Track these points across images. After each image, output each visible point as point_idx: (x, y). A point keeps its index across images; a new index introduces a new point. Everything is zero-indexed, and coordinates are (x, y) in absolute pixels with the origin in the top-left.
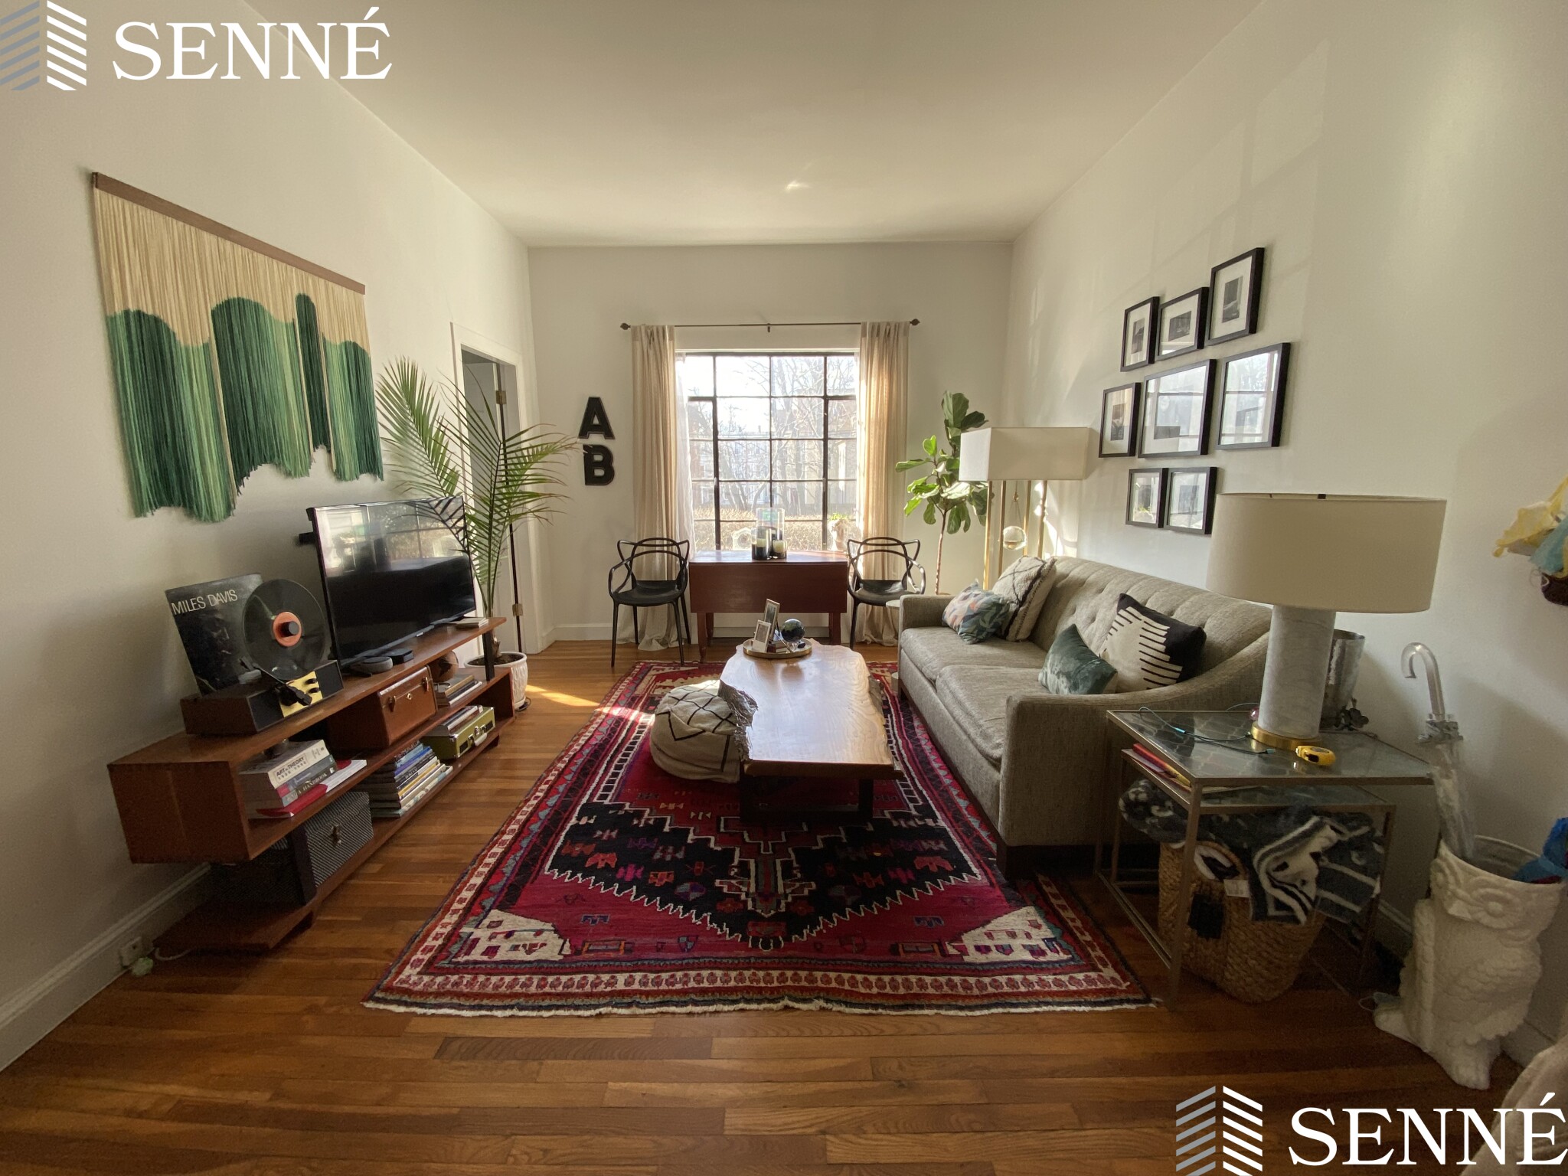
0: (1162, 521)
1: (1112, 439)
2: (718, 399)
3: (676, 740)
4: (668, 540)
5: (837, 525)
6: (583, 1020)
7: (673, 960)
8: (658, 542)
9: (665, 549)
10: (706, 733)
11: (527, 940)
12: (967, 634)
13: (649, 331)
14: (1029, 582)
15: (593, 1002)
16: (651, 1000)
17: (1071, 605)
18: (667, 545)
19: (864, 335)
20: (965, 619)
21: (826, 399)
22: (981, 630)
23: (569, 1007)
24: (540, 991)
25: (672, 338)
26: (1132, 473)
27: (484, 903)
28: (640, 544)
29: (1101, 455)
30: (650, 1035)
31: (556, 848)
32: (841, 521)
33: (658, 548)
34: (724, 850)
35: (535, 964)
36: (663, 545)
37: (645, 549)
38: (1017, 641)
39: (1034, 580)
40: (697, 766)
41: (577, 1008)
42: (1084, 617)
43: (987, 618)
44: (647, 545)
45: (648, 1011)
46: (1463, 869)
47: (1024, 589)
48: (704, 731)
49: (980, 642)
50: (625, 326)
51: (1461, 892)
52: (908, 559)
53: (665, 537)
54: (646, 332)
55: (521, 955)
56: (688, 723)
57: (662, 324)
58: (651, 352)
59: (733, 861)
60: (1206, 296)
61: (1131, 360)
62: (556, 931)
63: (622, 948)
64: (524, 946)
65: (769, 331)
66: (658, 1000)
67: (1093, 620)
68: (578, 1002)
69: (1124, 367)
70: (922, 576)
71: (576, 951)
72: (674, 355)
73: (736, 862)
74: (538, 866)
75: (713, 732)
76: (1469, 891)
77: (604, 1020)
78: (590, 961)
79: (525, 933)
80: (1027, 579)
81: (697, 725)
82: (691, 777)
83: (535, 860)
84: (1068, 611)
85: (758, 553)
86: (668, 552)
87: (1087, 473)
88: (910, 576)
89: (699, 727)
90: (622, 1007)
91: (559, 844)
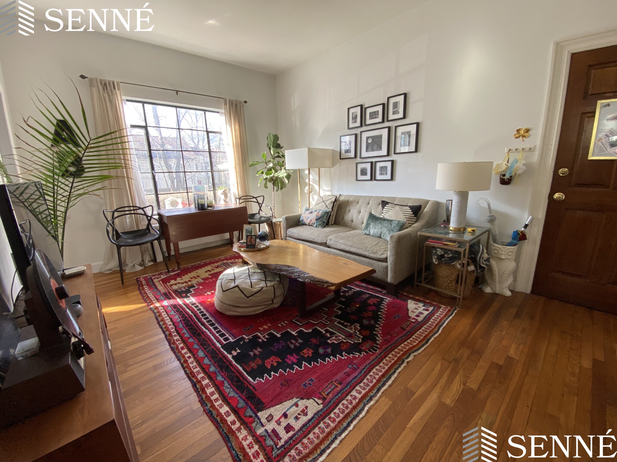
0: (373, 178)
1: (345, 153)
2: (148, 128)
3: (248, 297)
4: (133, 207)
5: (223, 192)
6: (364, 418)
7: (358, 375)
8: (127, 209)
9: (133, 212)
10: (264, 289)
11: (297, 411)
12: (319, 225)
13: (103, 83)
14: (332, 204)
15: (359, 409)
16: (374, 392)
17: (348, 209)
18: (134, 210)
19: (226, 104)
20: (317, 220)
21: (208, 132)
22: (324, 222)
23: (354, 418)
24: (336, 423)
25: (119, 89)
26: (357, 164)
27: (248, 415)
28: (116, 210)
29: (341, 159)
30: (391, 402)
31: (243, 371)
32: (225, 190)
33: (127, 212)
34: (313, 330)
35: (316, 416)
36: (131, 210)
37: (120, 214)
38: (332, 225)
39: (334, 203)
40: (260, 306)
41: (357, 416)
42: (356, 212)
43: (325, 218)
44: (121, 210)
45: (378, 395)
46: (503, 248)
47: (331, 206)
48: (262, 288)
49: (324, 227)
50: (82, 77)
51: (503, 253)
52: (259, 204)
53: (131, 205)
54: (101, 83)
55: (304, 419)
56: (252, 287)
57: (113, 80)
58: (106, 95)
59: (322, 332)
60: (385, 107)
61: (351, 125)
62: (302, 399)
63: (337, 385)
64: (299, 414)
65: (177, 94)
66: (376, 390)
67: (360, 212)
68: (355, 413)
69: (349, 128)
70: (270, 210)
71: (324, 399)
72: (122, 100)
73: (324, 332)
74: (245, 382)
75: (267, 287)
76: (505, 252)
77: (371, 411)
78: (334, 397)
79: (291, 409)
80: (331, 203)
81: (258, 286)
82: (257, 312)
83: (239, 381)
84: (347, 211)
85: (201, 207)
86: (134, 214)
87: (333, 165)
88: (261, 211)
89: (259, 287)
90: (370, 402)
91: (241, 369)
